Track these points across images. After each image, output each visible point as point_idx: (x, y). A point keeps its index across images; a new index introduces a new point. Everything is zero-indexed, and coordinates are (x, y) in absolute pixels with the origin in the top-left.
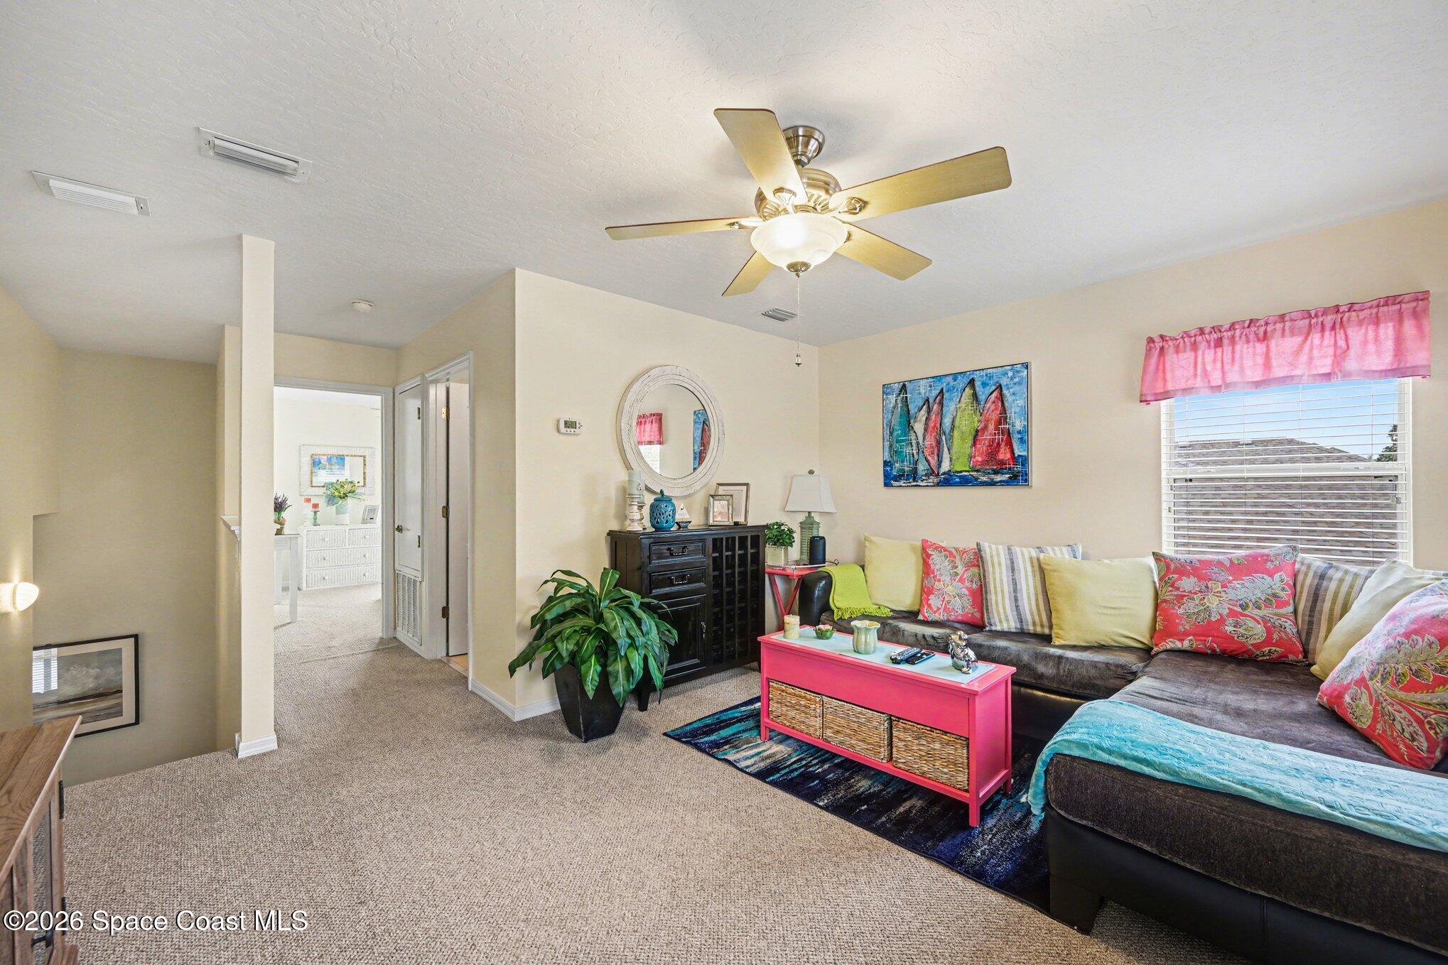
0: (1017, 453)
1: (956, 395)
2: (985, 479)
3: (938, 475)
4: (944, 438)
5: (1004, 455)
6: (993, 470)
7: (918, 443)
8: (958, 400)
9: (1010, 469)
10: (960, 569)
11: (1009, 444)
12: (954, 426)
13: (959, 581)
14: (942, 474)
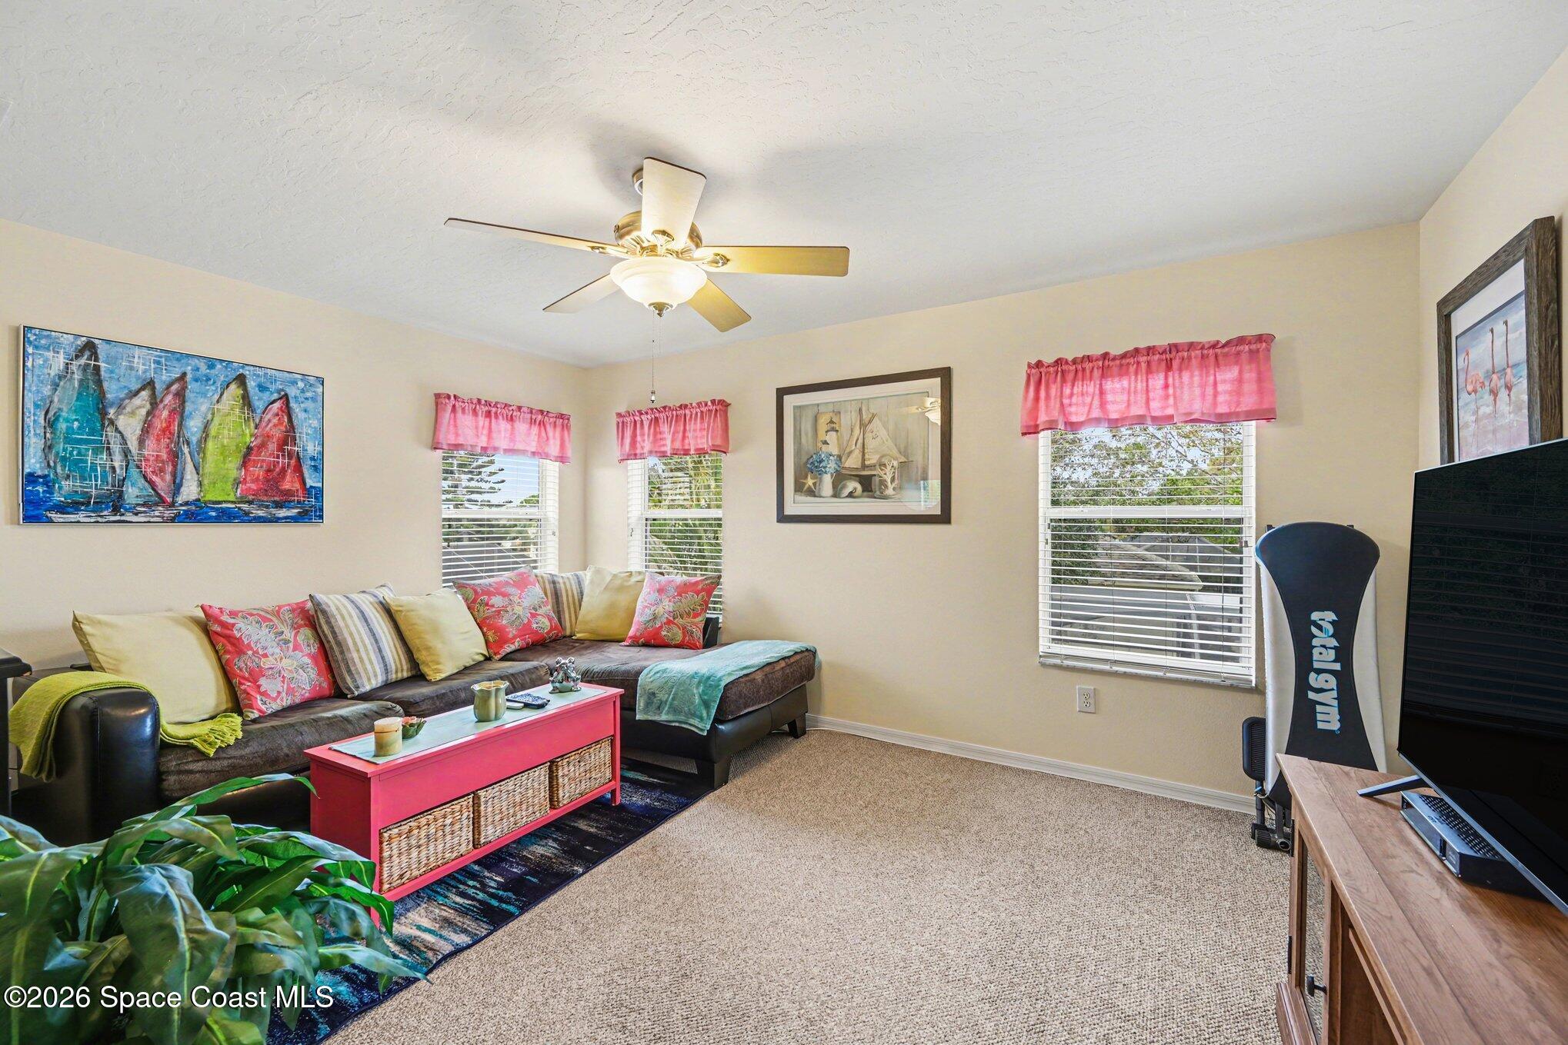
0: (309, 483)
1: (212, 392)
2: (261, 513)
3: (172, 505)
4: (186, 450)
5: (289, 483)
6: (274, 502)
7: (126, 453)
8: (216, 397)
9: (299, 502)
10: (289, 634)
11: (298, 469)
12: (207, 435)
13: (295, 649)
14: (181, 505)
